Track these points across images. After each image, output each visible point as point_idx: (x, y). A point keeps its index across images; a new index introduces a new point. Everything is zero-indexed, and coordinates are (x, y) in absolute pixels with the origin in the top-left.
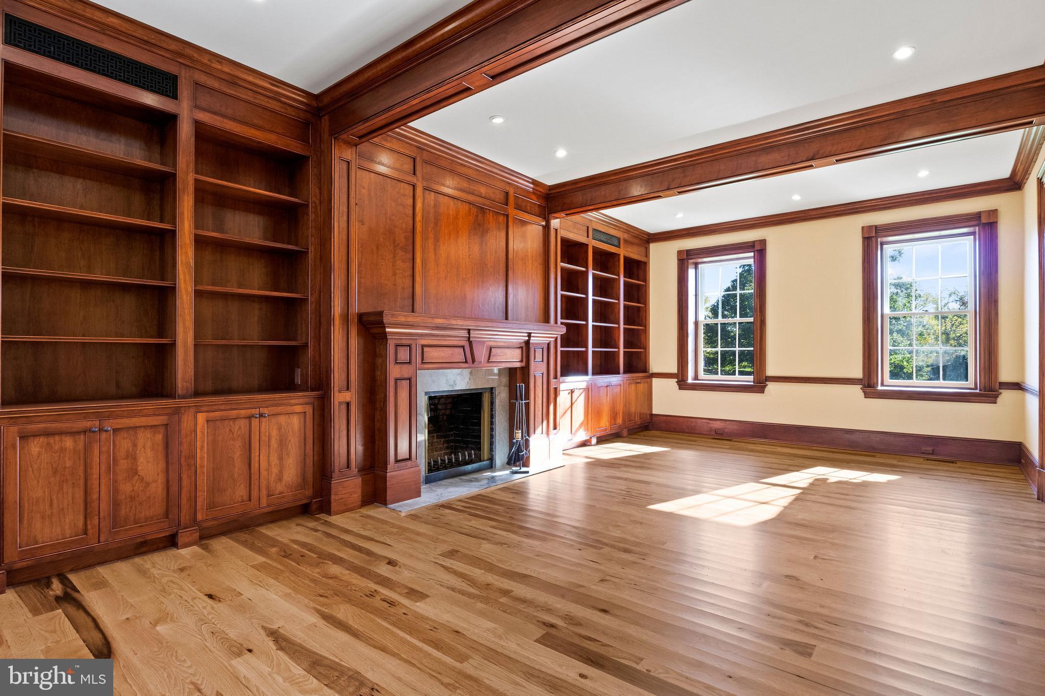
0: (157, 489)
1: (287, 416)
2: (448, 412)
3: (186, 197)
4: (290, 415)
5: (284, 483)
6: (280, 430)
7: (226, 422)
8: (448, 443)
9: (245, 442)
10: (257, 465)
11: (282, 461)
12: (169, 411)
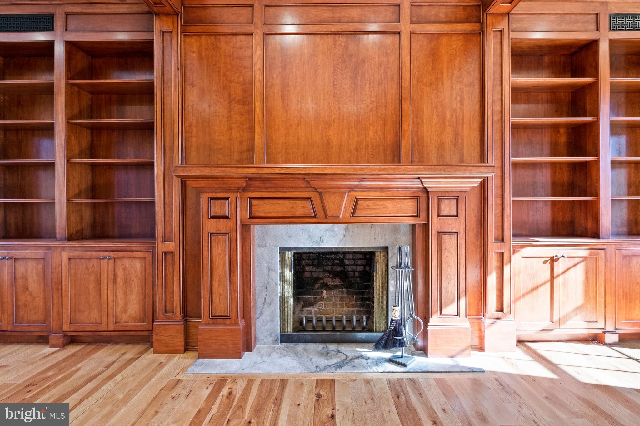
0: (39, 302)
1: (130, 260)
2: (360, 268)
3: (60, 98)
4: (133, 259)
5: (128, 314)
6: (124, 271)
7: (84, 260)
8: (362, 301)
9: (97, 277)
10: (106, 296)
11: (127, 296)
12: (43, 249)
